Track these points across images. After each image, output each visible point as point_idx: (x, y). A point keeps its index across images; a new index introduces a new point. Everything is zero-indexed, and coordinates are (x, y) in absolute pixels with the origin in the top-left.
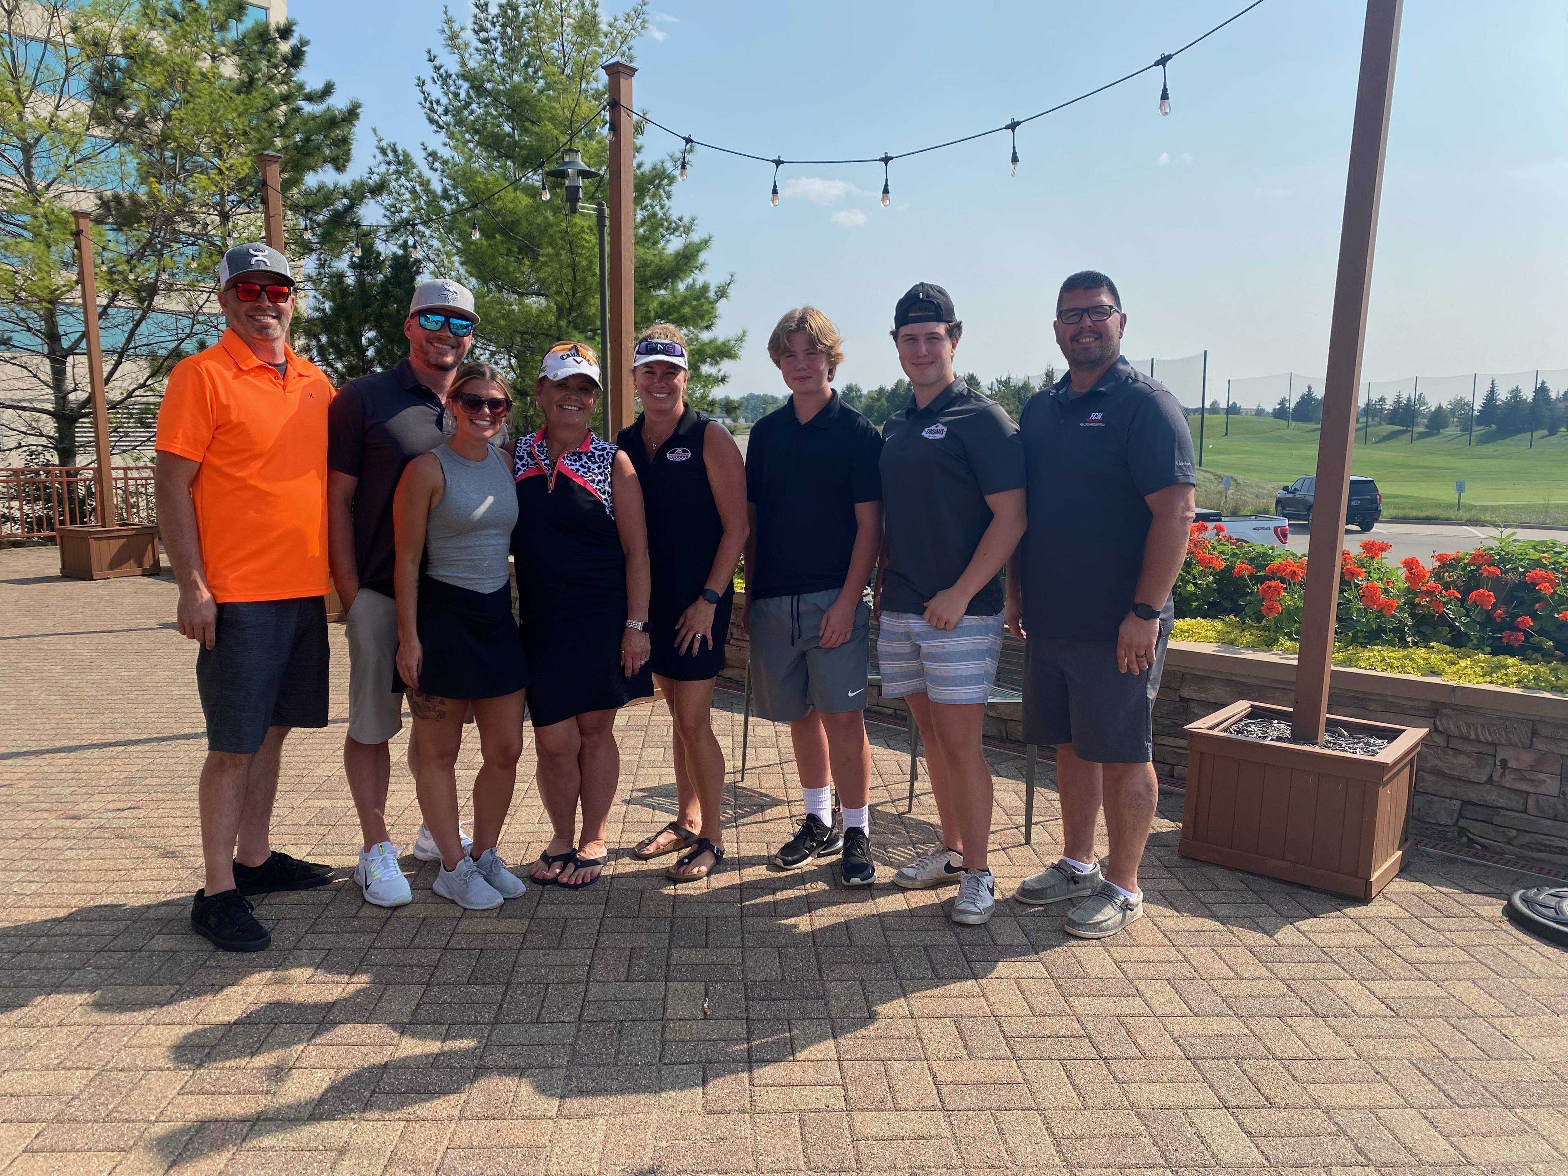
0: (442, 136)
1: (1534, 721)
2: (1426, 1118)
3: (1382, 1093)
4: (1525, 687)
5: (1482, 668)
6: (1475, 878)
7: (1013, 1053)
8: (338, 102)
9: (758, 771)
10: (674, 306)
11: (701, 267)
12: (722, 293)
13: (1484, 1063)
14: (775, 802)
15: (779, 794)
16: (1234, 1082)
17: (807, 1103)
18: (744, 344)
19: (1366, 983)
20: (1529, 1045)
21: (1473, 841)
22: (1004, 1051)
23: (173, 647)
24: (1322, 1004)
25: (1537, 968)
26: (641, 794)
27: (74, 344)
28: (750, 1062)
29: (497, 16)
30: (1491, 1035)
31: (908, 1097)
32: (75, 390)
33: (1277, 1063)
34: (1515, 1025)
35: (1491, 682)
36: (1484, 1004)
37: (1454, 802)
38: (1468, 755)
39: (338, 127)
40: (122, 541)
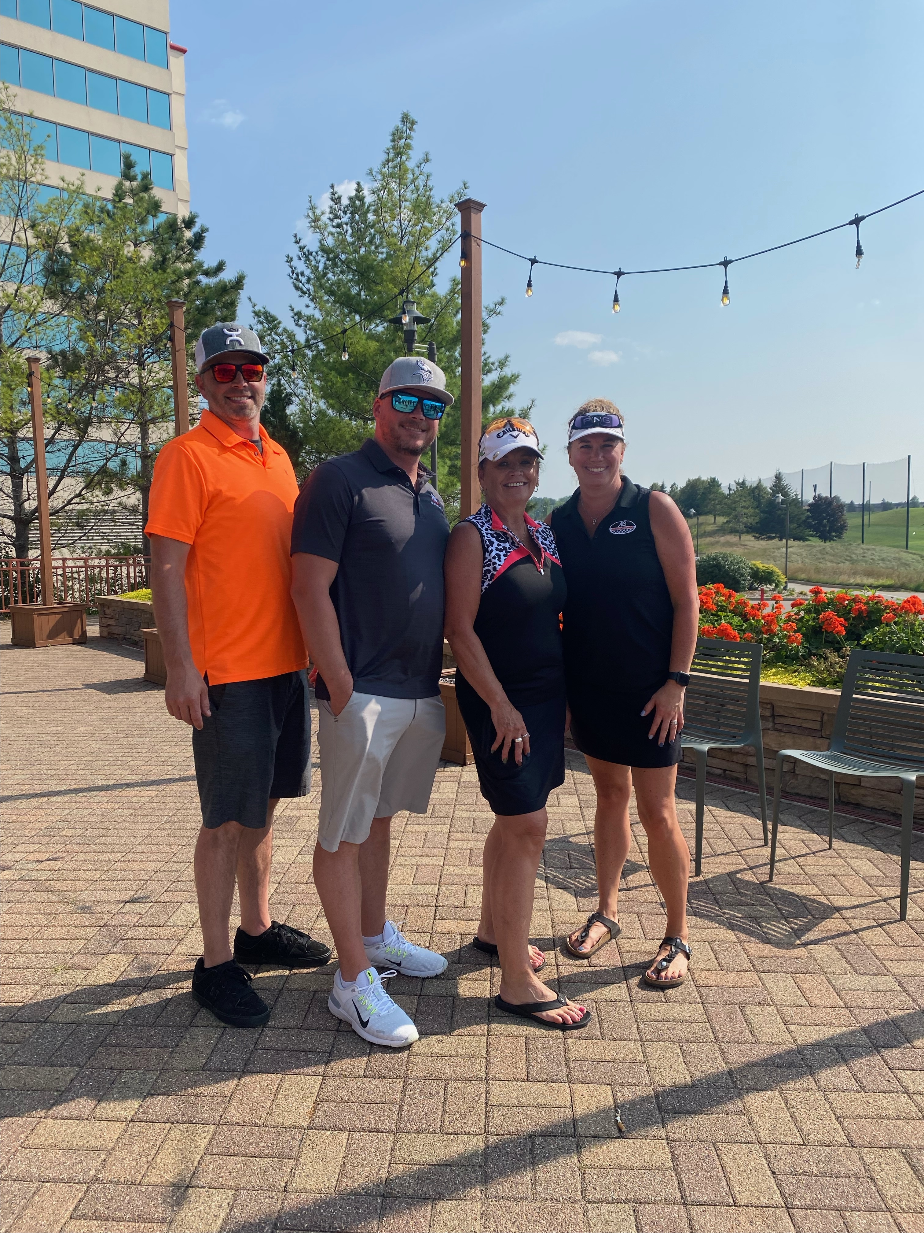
0: (306, 300)
8: (228, 276)
11: (509, 397)
23: (93, 705)
27: (29, 464)
28: (685, 1205)
29: (347, 206)
32: (29, 499)
39: (228, 294)
40: (59, 616)
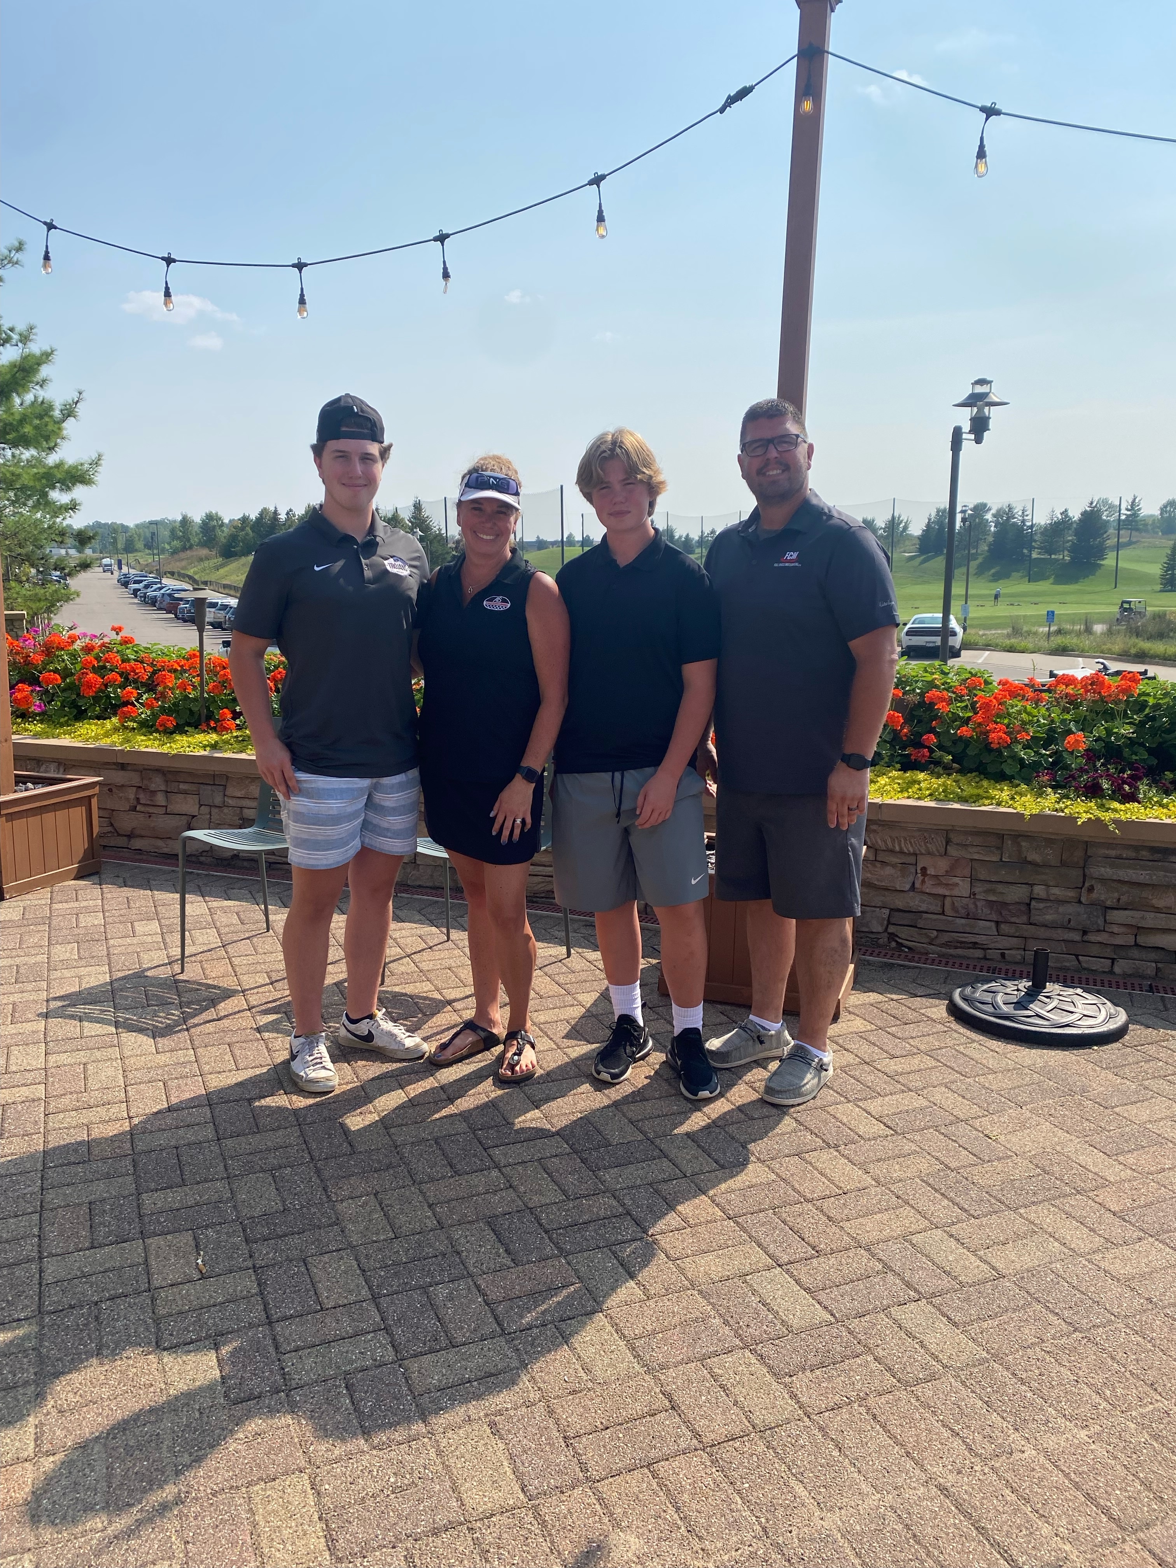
1: (947, 831)
2: (951, 1236)
3: (908, 1219)
4: (937, 800)
5: (899, 784)
6: (914, 981)
7: (560, 1249)
9: (199, 958)
10: (11, 424)
11: (42, 383)
12: (69, 412)
13: (980, 1167)
14: (228, 994)
15: (229, 983)
16: (778, 1236)
17: (351, 1362)
18: (99, 469)
19: (859, 1103)
20: (1009, 1141)
21: (902, 945)
22: (550, 1250)
24: (830, 1134)
25: (991, 1063)
26: (60, 1004)
28: (270, 1323)
30: (976, 1138)
31: (462, 1328)
33: (810, 1206)
34: (993, 1123)
35: (909, 798)
36: (964, 1108)
37: (884, 910)
38: (894, 866)
